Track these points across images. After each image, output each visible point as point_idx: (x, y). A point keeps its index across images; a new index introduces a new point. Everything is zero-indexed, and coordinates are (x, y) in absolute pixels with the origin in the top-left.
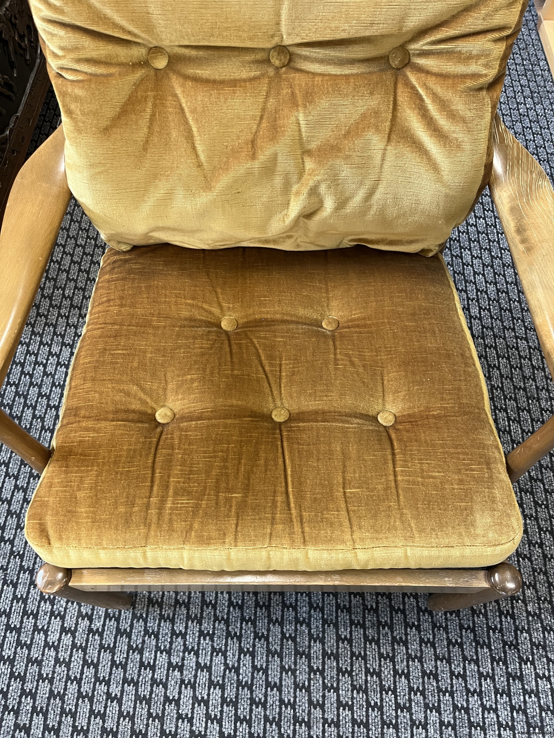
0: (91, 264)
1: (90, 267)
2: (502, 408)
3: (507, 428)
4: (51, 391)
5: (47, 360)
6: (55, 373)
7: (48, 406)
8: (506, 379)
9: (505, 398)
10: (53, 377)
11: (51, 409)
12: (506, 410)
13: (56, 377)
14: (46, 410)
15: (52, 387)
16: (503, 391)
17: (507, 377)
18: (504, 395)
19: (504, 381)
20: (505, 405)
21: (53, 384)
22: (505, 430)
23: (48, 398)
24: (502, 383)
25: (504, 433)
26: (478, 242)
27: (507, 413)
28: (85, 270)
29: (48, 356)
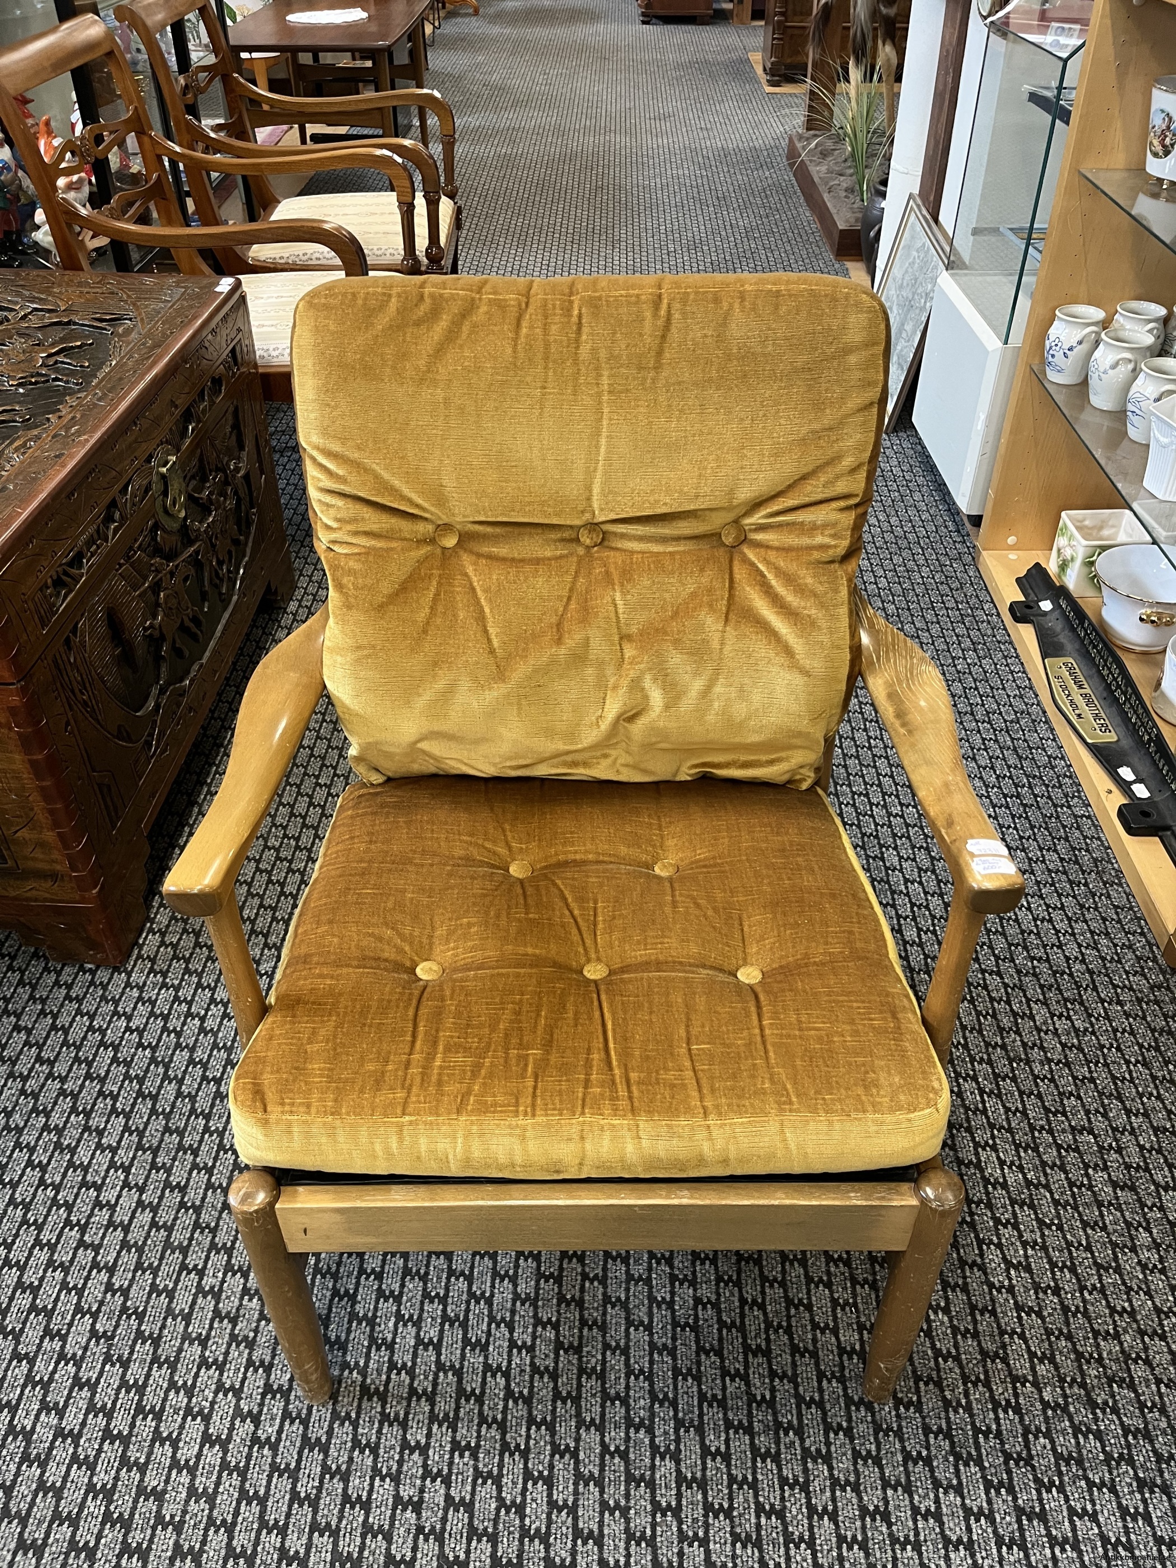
0: (287, 873)
1: (286, 878)
2: (968, 1075)
3: (980, 1106)
4: (210, 1056)
5: (207, 1010)
6: (219, 1030)
7: (204, 1078)
8: (971, 1032)
9: (973, 1060)
10: (215, 1035)
11: (209, 1083)
12: (975, 1079)
13: (220, 1035)
14: (200, 1085)
15: (212, 1051)
16: (969, 1051)
17: (973, 1029)
18: (970, 1055)
19: (968, 1034)
20: (974, 1070)
21: (215, 1046)
22: (977, 1109)
23: (205, 1066)
24: (965, 1038)
25: (974, 1113)
26: (909, 838)
27: (978, 1083)
28: (278, 881)
29: (209, 1005)
